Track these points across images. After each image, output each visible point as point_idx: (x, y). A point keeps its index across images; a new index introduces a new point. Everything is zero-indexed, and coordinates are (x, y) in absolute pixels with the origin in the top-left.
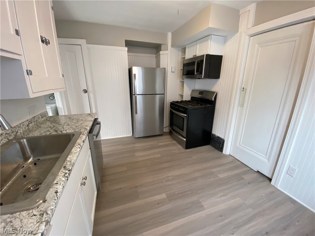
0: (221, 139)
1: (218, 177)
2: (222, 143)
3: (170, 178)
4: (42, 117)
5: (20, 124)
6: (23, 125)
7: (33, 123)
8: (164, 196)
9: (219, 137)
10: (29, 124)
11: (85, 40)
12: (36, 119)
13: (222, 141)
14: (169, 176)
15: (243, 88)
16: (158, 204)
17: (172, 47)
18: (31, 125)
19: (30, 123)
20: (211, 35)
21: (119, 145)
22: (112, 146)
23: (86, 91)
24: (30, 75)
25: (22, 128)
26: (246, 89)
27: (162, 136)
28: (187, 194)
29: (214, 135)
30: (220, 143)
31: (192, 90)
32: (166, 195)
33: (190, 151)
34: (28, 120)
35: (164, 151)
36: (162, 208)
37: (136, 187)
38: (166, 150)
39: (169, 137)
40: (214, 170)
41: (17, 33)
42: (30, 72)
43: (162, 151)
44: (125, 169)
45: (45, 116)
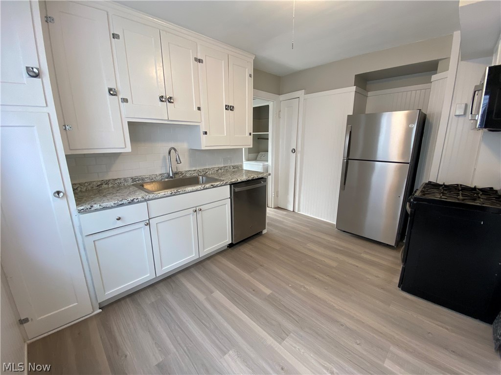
3: (303, 289)
4: (234, 168)
5: (209, 168)
6: (213, 169)
7: (223, 171)
8: (268, 291)
11: (303, 91)
12: (227, 168)
14: (304, 288)
16: (254, 291)
18: (220, 171)
21: (308, 226)
23: (294, 151)
28: (291, 316)
32: (271, 294)
36: (251, 295)
37: (262, 266)
41: (199, 109)
42: (206, 133)
43: (350, 264)
44: (278, 248)
45: (238, 168)
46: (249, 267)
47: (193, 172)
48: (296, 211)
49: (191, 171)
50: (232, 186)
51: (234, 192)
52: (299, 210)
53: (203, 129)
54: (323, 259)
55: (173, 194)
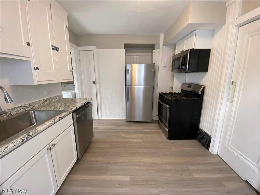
0: (208, 136)
1: (193, 176)
2: (208, 140)
3: (141, 163)
4: (57, 98)
5: (37, 101)
6: (39, 102)
7: (48, 102)
8: (127, 178)
9: (205, 133)
10: (44, 102)
11: (96, 47)
12: (51, 99)
13: (209, 137)
14: (141, 162)
15: (233, 82)
16: (119, 185)
17: (163, 45)
18: (46, 103)
19: (46, 101)
20: (196, 30)
21: (113, 125)
22: (107, 125)
23: (94, 83)
24: (37, 70)
25: (38, 104)
26: (236, 83)
27: (151, 123)
29: (201, 130)
30: (207, 140)
31: (183, 83)
32: (130, 178)
33: (172, 143)
34: (44, 99)
35: (147, 137)
37: (109, 163)
38: (148, 137)
39: (157, 125)
40: (190, 167)
41: (28, 44)
42: (37, 69)
43: (144, 137)
44: (108, 146)
45: (60, 97)
46: (103, 171)
47: (18, 109)
48: (100, 118)
49: (16, 108)
50: (74, 113)
51: (77, 118)
52: (102, 117)
53: (34, 65)
54: (134, 140)
55: (24, 141)
